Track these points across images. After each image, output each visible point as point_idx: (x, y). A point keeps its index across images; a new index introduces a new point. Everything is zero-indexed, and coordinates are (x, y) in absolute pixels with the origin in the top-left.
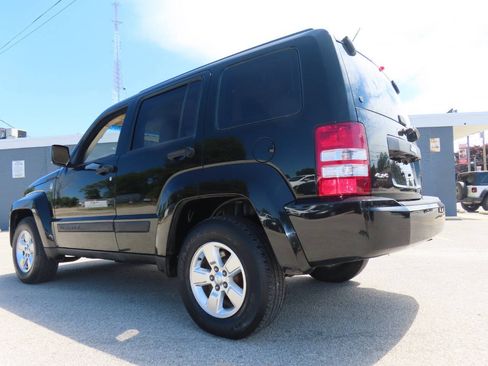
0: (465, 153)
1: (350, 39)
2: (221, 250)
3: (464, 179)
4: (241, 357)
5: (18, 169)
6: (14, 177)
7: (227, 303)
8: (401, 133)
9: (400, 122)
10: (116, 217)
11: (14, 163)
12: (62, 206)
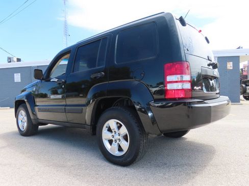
0: (246, 69)
1: (184, 17)
2: (117, 123)
3: (245, 83)
4: (126, 175)
5: (17, 78)
6: (15, 81)
7: (120, 149)
8: (209, 65)
9: (209, 60)
10: (66, 106)
11: (15, 74)
12: (39, 98)
